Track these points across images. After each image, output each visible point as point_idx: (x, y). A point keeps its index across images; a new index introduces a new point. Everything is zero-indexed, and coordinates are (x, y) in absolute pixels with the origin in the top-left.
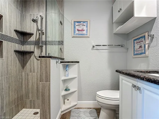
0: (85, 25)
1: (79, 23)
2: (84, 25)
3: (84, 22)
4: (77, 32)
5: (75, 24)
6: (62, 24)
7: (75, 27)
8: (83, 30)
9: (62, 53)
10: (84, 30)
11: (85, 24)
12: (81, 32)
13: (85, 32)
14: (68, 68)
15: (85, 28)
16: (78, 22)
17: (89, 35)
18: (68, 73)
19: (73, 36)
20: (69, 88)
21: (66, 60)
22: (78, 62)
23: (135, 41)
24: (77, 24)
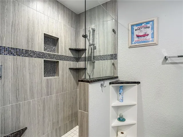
0: (149, 27)
1: (139, 26)
2: (147, 28)
3: (147, 23)
4: (136, 39)
5: (132, 29)
6: (115, 33)
7: (132, 33)
8: (145, 35)
9: (115, 69)
10: (148, 35)
11: (148, 25)
12: (142, 38)
13: (149, 37)
14: (122, 90)
15: (149, 31)
16: (137, 25)
18: (122, 97)
19: (130, 46)
20: (124, 117)
22: (139, 83)
24: (135, 28)
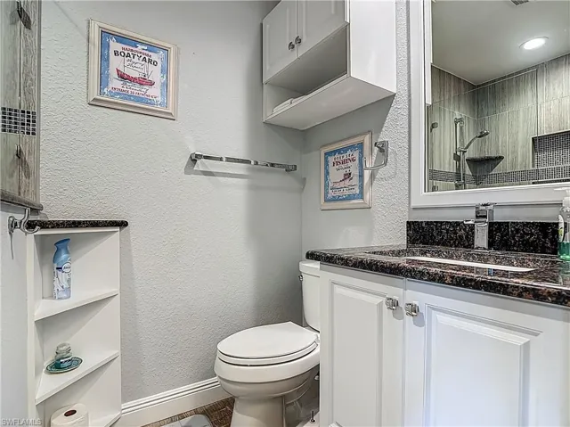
0: (155, 63)
1: (128, 47)
2: (150, 61)
3: (152, 48)
4: (116, 83)
5: (104, 46)
7: (104, 59)
8: (143, 81)
9: (28, 176)
10: (152, 84)
11: (154, 57)
12: (135, 89)
13: (154, 92)
15: (155, 74)
16: (121, 39)
17: (175, 108)
18: (69, 281)
19: (95, 100)
21: (51, 214)
22: (123, 224)
23: (329, 158)
24: (115, 46)
